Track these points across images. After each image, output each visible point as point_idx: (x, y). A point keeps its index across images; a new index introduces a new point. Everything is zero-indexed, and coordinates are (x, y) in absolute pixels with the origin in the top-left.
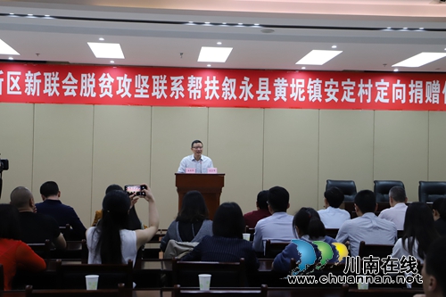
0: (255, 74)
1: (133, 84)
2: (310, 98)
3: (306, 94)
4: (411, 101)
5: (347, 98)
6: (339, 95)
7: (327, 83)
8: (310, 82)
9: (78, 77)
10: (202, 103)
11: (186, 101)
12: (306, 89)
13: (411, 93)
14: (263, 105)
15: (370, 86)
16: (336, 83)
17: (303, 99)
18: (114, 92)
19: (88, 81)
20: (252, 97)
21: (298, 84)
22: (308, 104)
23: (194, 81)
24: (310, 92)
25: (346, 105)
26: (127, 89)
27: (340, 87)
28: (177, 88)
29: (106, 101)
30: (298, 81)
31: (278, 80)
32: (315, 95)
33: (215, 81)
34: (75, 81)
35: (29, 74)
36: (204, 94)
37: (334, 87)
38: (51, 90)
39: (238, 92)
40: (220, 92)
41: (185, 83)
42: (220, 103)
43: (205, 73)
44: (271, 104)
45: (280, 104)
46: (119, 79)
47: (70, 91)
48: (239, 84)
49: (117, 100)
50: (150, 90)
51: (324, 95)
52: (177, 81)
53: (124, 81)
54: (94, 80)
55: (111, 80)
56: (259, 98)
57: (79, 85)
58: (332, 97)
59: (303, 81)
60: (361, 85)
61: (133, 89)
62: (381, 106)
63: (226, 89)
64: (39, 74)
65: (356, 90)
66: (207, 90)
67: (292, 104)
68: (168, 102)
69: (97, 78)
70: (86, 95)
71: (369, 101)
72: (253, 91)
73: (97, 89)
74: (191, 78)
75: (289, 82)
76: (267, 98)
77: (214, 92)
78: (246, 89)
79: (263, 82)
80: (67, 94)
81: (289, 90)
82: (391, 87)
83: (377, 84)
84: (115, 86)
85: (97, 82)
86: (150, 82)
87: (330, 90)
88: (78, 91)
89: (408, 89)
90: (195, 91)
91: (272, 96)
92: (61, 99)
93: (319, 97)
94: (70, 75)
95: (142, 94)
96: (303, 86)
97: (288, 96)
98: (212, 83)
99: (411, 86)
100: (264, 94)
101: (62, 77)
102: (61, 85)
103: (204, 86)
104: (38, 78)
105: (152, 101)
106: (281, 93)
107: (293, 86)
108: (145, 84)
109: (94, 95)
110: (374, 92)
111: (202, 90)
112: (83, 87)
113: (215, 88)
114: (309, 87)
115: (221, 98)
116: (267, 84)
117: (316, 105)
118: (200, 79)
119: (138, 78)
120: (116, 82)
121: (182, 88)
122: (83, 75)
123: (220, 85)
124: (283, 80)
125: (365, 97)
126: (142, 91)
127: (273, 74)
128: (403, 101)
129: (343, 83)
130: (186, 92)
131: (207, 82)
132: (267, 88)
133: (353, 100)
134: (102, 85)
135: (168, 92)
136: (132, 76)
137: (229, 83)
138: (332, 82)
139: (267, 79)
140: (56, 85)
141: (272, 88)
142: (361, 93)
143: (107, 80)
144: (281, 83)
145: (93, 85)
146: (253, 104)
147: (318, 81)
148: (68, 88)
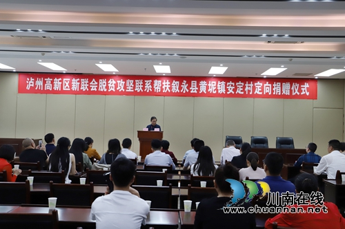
0: (189, 79)
1: (125, 84)
2: (219, 92)
3: (217, 90)
4: (274, 93)
5: (239, 91)
6: (235, 90)
7: (228, 84)
8: (219, 83)
9: (98, 81)
10: (161, 94)
11: (153, 93)
12: (217, 86)
13: (274, 89)
14: (194, 95)
15: (252, 85)
16: (233, 84)
17: (215, 92)
18: (116, 89)
19: (103, 82)
20: (187, 91)
21: (212, 84)
22: (217, 95)
23: (157, 83)
24: (219, 88)
25: (239, 96)
26: (122, 87)
27: (235, 86)
28: (148, 87)
29: (112, 93)
30: (213, 82)
31: (202, 82)
32: (222, 90)
33: (168, 83)
34: (96, 83)
35: (74, 80)
36: (162, 89)
37: (232, 85)
38: (84, 88)
39: (180, 88)
40: (170, 88)
41: (152, 84)
42: (171, 94)
43: (163, 79)
44: (198, 95)
45: (203, 95)
46: (119, 82)
47: (94, 88)
48: (181, 84)
49: (117, 93)
50: (134, 88)
51: (227, 90)
52: (148, 82)
53: (121, 83)
54: (105, 83)
55: (114, 82)
56: (192, 92)
57: (98, 85)
58: (231, 91)
59: (215, 82)
60: (247, 85)
61: (125, 87)
62: (257, 96)
63: (174, 87)
64: (78, 79)
65: (244, 87)
66: (164, 87)
67: (209, 95)
68: (144, 93)
69: (107, 81)
70: (102, 90)
71: (251, 93)
72: (188, 88)
73: (107, 87)
74: (156, 81)
75: (208, 83)
76: (196, 92)
77: (168, 88)
78: (185, 87)
79: (194, 83)
80: (92, 90)
81: (207, 88)
82: (263, 86)
83: (256, 84)
84: (116, 85)
85: (107, 84)
86: (134, 83)
87: (230, 87)
88: (97, 88)
89: (273, 87)
90: (157, 88)
91: (198, 90)
92: (89, 92)
93: (224, 91)
94: (94, 80)
95: (130, 89)
96: (215, 85)
97: (207, 90)
98: (166, 84)
99: (274, 85)
100: (194, 90)
101: (90, 81)
102: (89, 85)
103: (162, 85)
104: (78, 82)
105: (135, 93)
106: (203, 89)
107: (209, 85)
108: (131, 84)
109: (105, 90)
110: (254, 88)
111: (161, 87)
112: (100, 86)
113: (168, 86)
114: (219, 86)
115: (172, 92)
116: (196, 84)
117: (223, 95)
118: (160, 81)
119: (128, 81)
120: (117, 83)
121: (151, 87)
122: (100, 80)
123: (170, 85)
124: (205, 82)
125: (249, 91)
126: (130, 88)
127: (199, 79)
128: (270, 94)
129: (237, 84)
130: (153, 89)
131: (164, 83)
132: (195, 86)
133: (242, 93)
134: (110, 85)
135: (143, 88)
136: (125, 80)
137: (176, 84)
138: (231, 83)
139: (196, 82)
140: (87, 85)
141: (198, 86)
142: (247, 89)
143: (112, 82)
144: (203, 84)
145: (105, 85)
146: (188, 94)
147: (223, 83)
148: (93, 87)
